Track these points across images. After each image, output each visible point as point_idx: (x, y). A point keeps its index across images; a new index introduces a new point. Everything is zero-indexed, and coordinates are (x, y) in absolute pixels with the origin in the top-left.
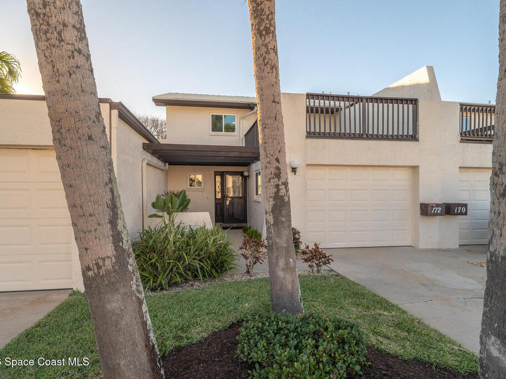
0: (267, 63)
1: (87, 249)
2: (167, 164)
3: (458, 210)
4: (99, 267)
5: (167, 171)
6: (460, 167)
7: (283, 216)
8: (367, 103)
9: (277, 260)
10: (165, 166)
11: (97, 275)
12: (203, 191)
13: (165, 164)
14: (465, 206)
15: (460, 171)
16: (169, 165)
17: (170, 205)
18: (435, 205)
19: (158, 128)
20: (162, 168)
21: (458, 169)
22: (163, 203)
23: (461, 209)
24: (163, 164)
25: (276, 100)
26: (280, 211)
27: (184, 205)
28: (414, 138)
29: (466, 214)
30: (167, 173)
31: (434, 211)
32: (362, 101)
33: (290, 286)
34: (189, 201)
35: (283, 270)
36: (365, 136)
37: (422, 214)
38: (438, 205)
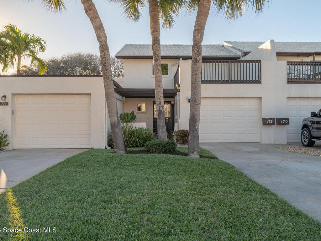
0: (157, 70)
1: (112, 119)
2: (124, 97)
3: (283, 122)
4: (114, 123)
5: (124, 101)
6: (287, 98)
7: (161, 116)
8: (231, 64)
9: (160, 130)
10: (123, 98)
11: (114, 124)
12: (146, 114)
13: (123, 97)
14: (288, 119)
15: (287, 100)
16: (125, 97)
17: (127, 118)
18: (268, 119)
19: (115, 65)
20: (121, 100)
21: (286, 99)
22: (123, 117)
23: (285, 121)
24: (122, 97)
25: (160, 80)
26: (161, 114)
27: (133, 118)
28: (259, 82)
29: (288, 124)
30: (124, 103)
31: (268, 122)
32: (228, 63)
33: (163, 137)
34: (136, 116)
35: (161, 132)
36: (230, 82)
37: (263, 124)
38: (270, 119)
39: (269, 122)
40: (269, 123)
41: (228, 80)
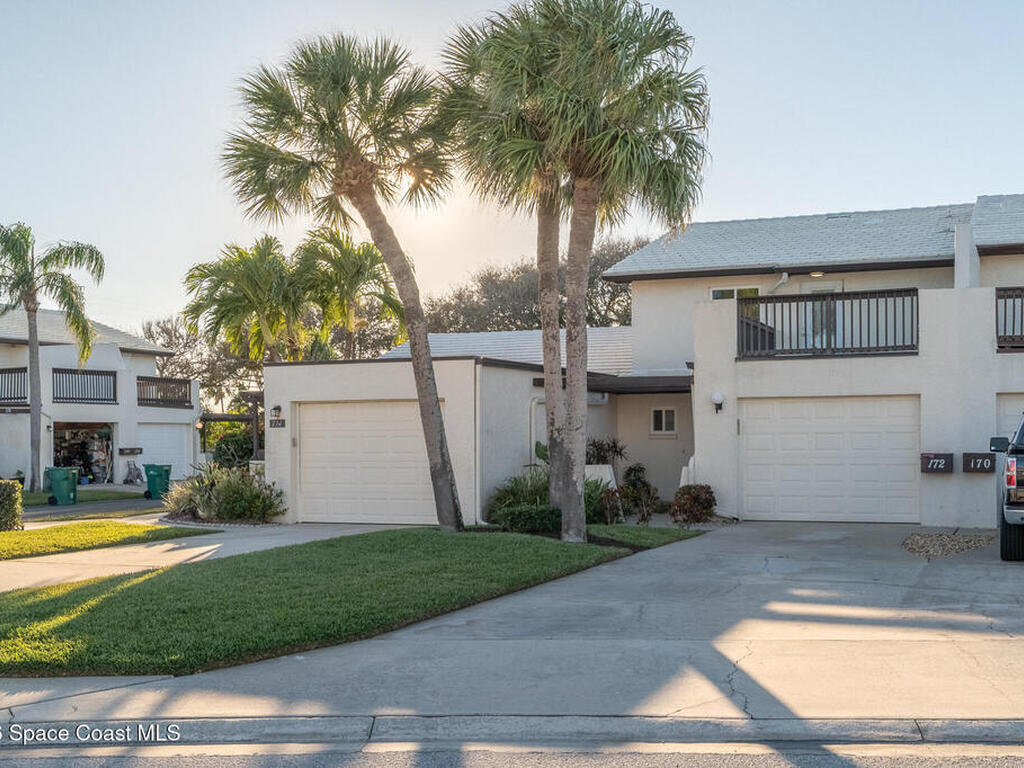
2: (606, 394)
3: (976, 465)
6: (998, 394)
10: (603, 397)
12: (676, 438)
13: (602, 395)
14: (992, 457)
15: (997, 400)
18: (933, 456)
21: (995, 397)
23: (982, 462)
24: (598, 395)
28: (914, 350)
29: (991, 470)
31: (933, 466)
36: (829, 353)
37: (922, 471)
38: (937, 456)
39: (934, 463)
40: (935, 466)
41: (825, 347)
